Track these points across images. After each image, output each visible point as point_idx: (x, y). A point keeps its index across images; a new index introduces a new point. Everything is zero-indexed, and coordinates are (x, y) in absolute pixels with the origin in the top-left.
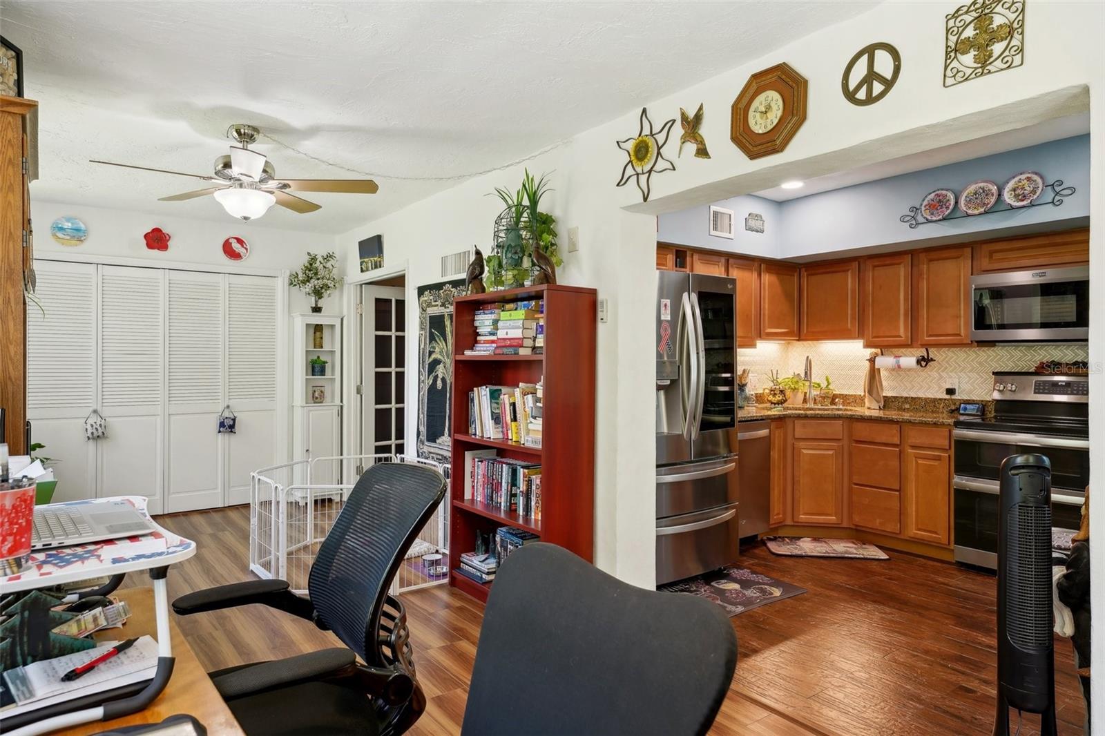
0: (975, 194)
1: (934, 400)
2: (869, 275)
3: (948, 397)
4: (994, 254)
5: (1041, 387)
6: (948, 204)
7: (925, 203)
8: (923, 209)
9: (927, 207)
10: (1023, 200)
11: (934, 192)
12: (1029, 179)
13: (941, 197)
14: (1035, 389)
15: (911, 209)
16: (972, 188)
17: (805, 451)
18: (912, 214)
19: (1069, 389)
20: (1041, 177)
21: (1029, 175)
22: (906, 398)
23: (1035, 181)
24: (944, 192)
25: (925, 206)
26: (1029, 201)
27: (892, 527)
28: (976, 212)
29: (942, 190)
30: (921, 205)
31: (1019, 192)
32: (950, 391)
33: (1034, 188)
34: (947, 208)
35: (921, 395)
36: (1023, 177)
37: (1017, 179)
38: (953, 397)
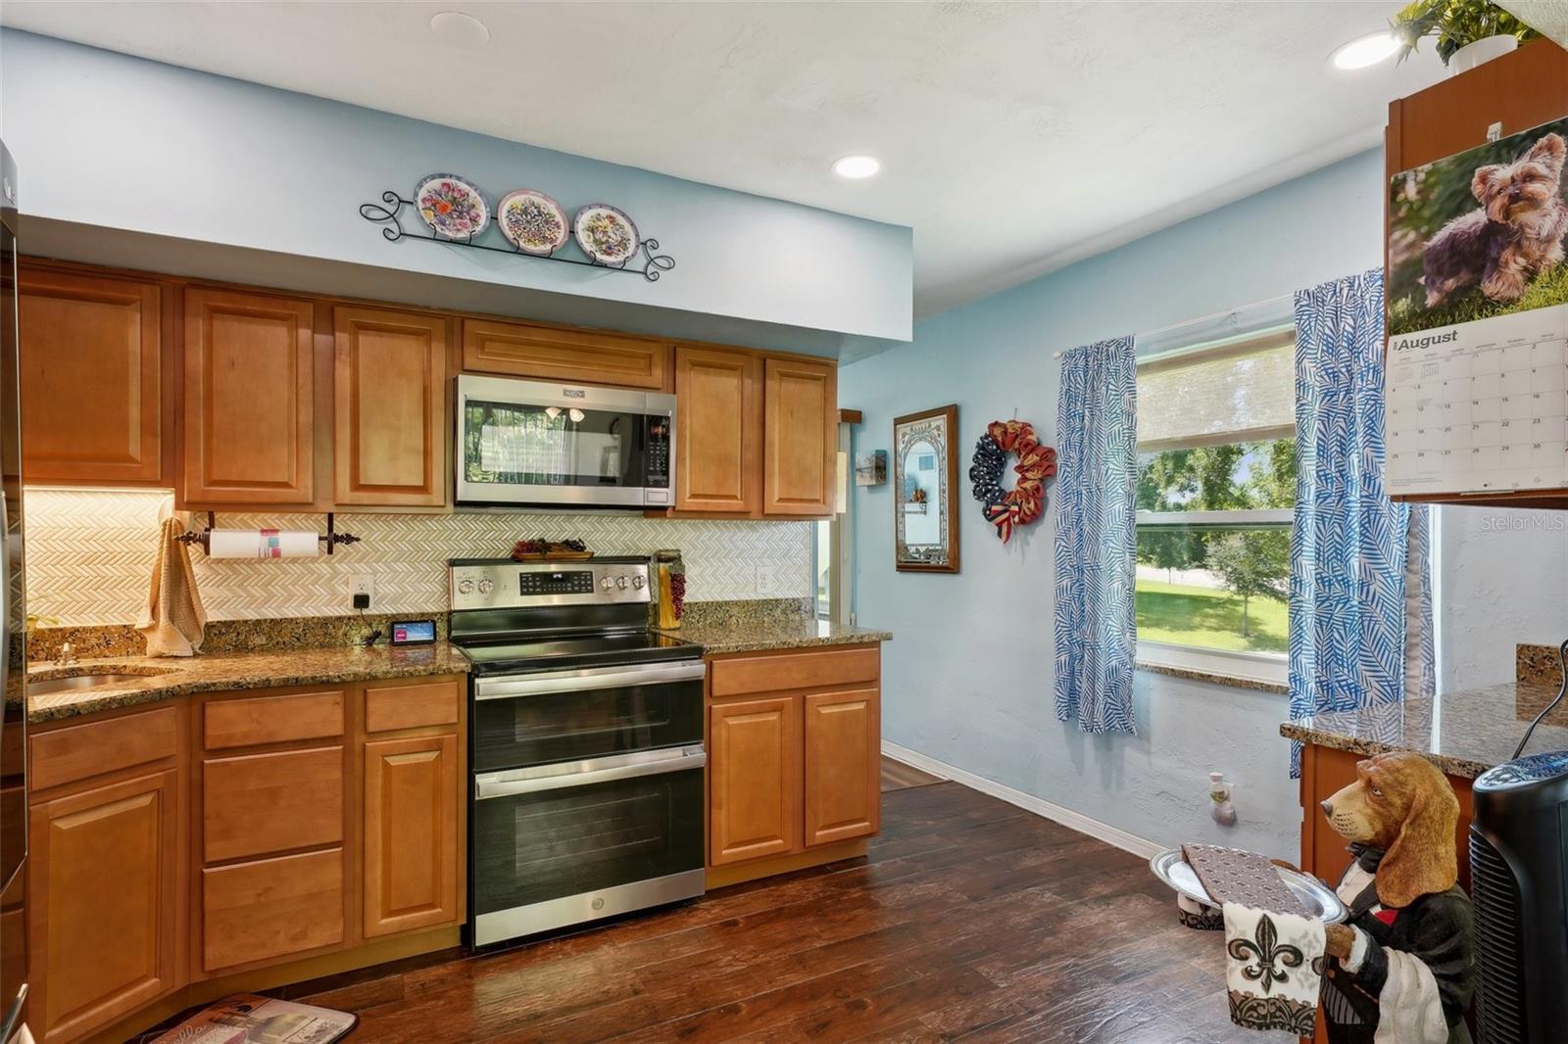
0: (525, 212)
1: (325, 622)
2: (196, 327)
3: (357, 612)
4: (487, 344)
5: (530, 584)
6: (473, 214)
7: (423, 193)
8: (421, 205)
9: (429, 205)
10: (609, 254)
11: (442, 176)
12: (612, 219)
13: (455, 195)
14: (522, 587)
15: (389, 196)
16: (517, 200)
17: (63, 825)
18: (391, 208)
19: (569, 585)
20: (632, 225)
21: (613, 214)
22: (258, 622)
23: (622, 227)
24: (463, 186)
25: (424, 200)
26: (621, 258)
27: (325, 934)
28: (531, 247)
29: (459, 179)
30: (416, 194)
31: (599, 236)
32: (361, 601)
33: (623, 239)
34: (474, 220)
35: (290, 612)
36: (604, 212)
37: (593, 212)
38: (365, 612)
